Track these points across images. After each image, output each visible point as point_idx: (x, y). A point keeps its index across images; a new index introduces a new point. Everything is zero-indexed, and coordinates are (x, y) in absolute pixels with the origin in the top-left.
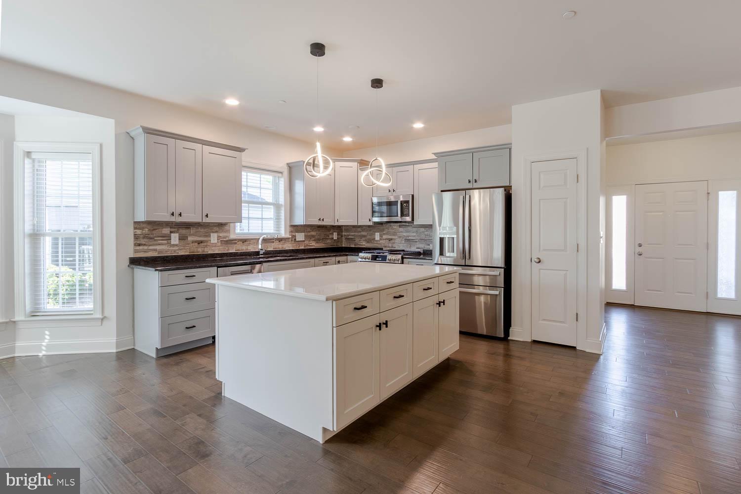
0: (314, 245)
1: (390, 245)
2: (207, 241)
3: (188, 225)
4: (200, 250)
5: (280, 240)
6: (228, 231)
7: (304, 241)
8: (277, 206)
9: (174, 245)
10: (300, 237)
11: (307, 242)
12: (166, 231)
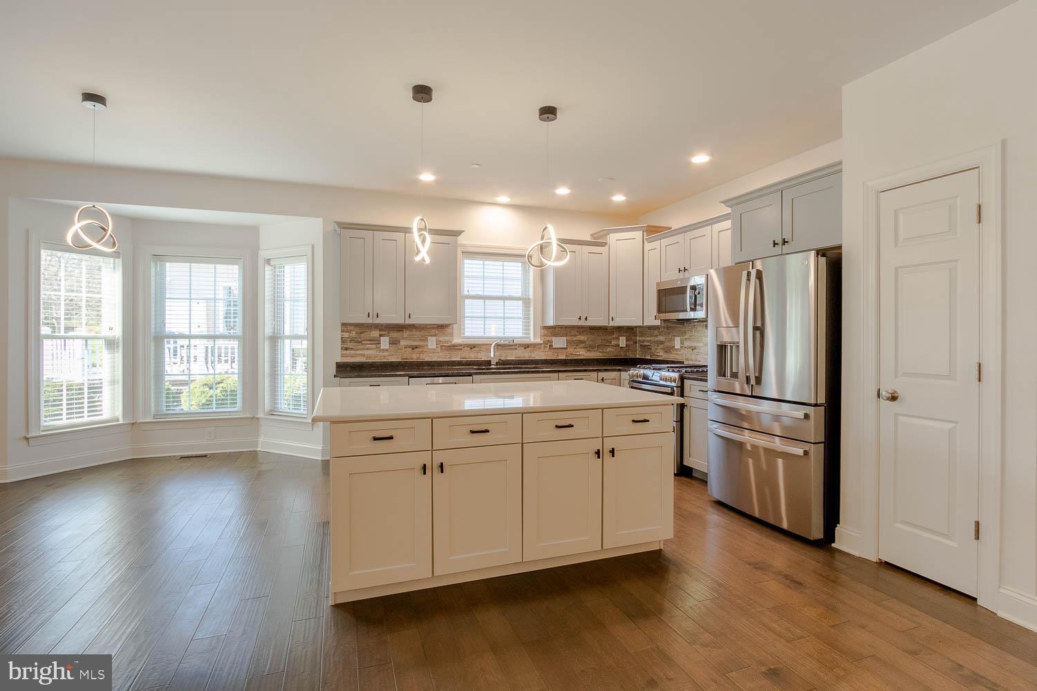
0: (583, 354)
1: (693, 357)
2: (423, 346)
3: (400, 328)
4: (414, 357)
5: (527, 346)
6: (452, 335)
7: (566, 348)
8: (526, 301)
9: (384, 350)
10: (560, 342)
11: (570, 350)
12: (375, 334)
